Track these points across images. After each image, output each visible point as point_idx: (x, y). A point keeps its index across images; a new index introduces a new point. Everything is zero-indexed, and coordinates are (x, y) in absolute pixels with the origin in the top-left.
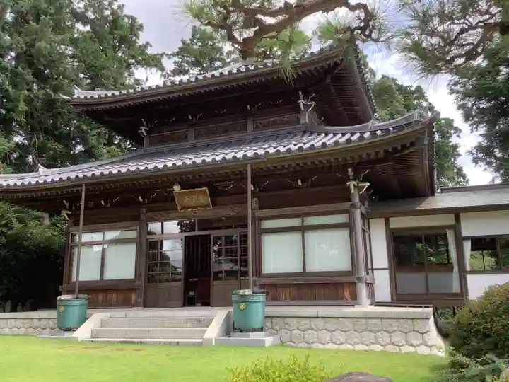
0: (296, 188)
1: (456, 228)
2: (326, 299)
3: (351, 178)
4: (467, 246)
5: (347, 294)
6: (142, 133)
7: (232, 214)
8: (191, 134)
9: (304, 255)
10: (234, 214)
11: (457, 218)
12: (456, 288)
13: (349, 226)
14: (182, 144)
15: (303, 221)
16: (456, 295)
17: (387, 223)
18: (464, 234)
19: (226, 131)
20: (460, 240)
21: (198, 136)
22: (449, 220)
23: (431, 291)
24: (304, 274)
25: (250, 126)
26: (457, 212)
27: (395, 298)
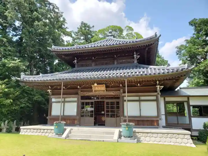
0: (137, 86)
1: (188, 102)
2: (148, 125)
3: (158, 84)
4: (191, 108)
5: (155, 124)
6: (75, 62)
7: (113, 94)
8: (93, 64)
9: (140, 110)
10: (114, 94)
11: (188, 99)
12: (188, 122)
13: (157, 100)
14: (90, 68)
15: (140, 98)
16: (188, 124)
17: (164, 99)
18: (191, 104)
19: (106, 64)
20: (189, 106)
21: (96, 65)
22: (185, 99)
23: (179, 123)
24: (140, 117)
25: (116, 63)
26: (188, 97)
27: (167, 125)
